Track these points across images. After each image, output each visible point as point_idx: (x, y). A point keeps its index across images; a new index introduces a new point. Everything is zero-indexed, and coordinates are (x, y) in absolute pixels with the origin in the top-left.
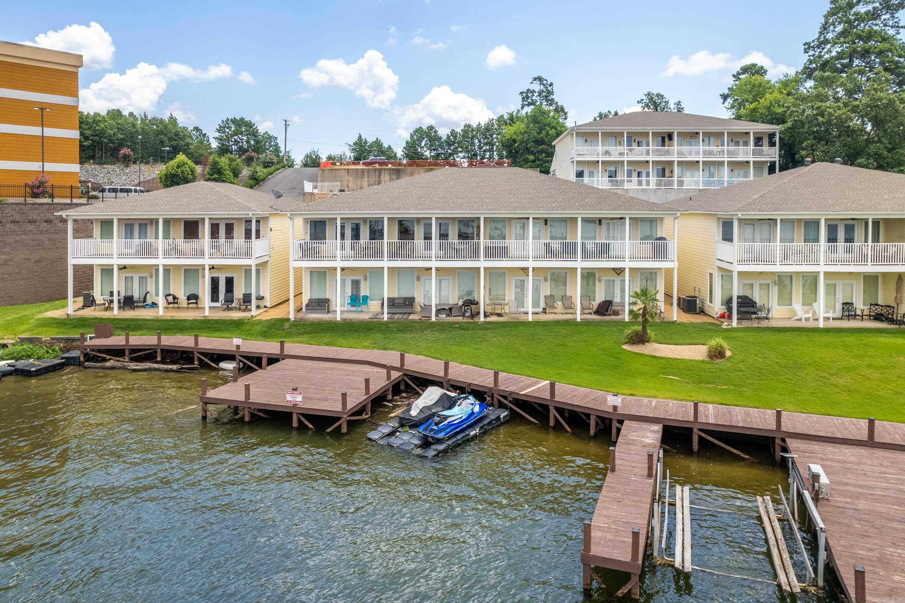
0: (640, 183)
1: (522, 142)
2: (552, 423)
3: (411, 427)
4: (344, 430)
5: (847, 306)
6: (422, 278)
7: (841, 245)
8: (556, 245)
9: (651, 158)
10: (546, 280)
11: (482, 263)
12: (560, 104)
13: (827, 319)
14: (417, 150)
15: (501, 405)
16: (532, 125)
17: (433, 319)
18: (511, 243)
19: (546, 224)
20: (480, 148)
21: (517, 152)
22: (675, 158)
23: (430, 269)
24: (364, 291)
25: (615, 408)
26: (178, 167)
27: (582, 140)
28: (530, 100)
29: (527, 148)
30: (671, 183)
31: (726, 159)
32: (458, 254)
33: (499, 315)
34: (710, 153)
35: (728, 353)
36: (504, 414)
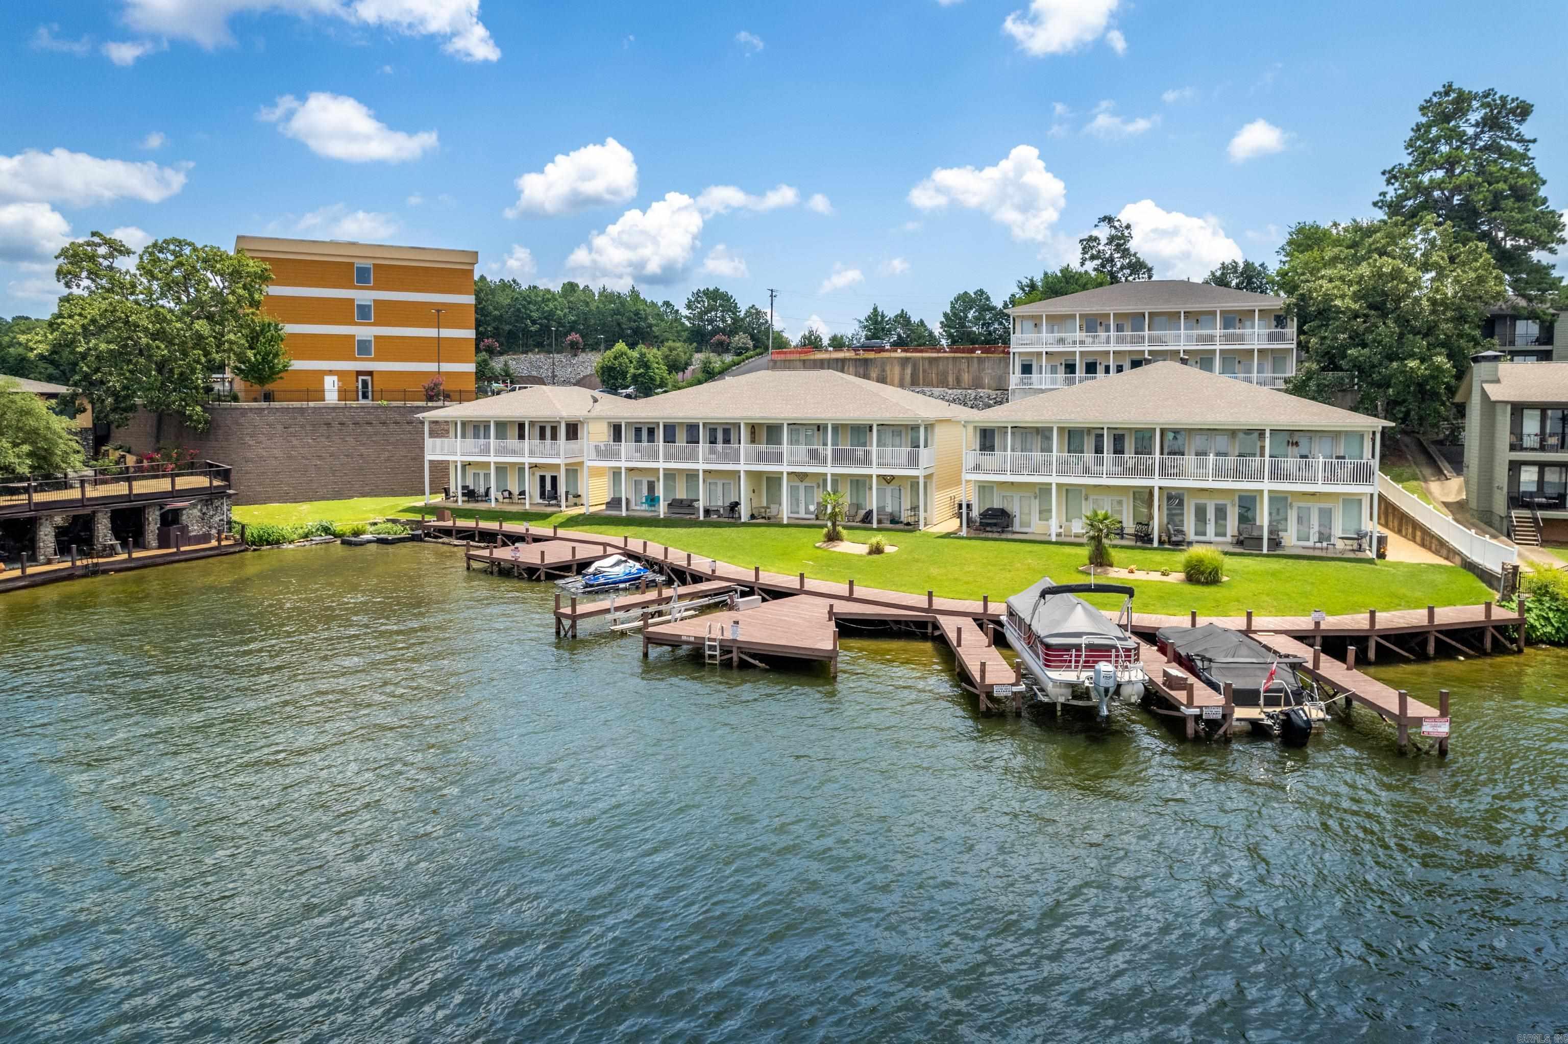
4: (543, 577)
9: (1127, 347)
10: (818, 486)
11: (742, 466)
17: (701, 518)
19: (819, 430)
23: (699, 471)
27: (1030, 324)
28: (1093, 252)
31: (1218, 348)
32: (724, 458)
33: (764, 518)
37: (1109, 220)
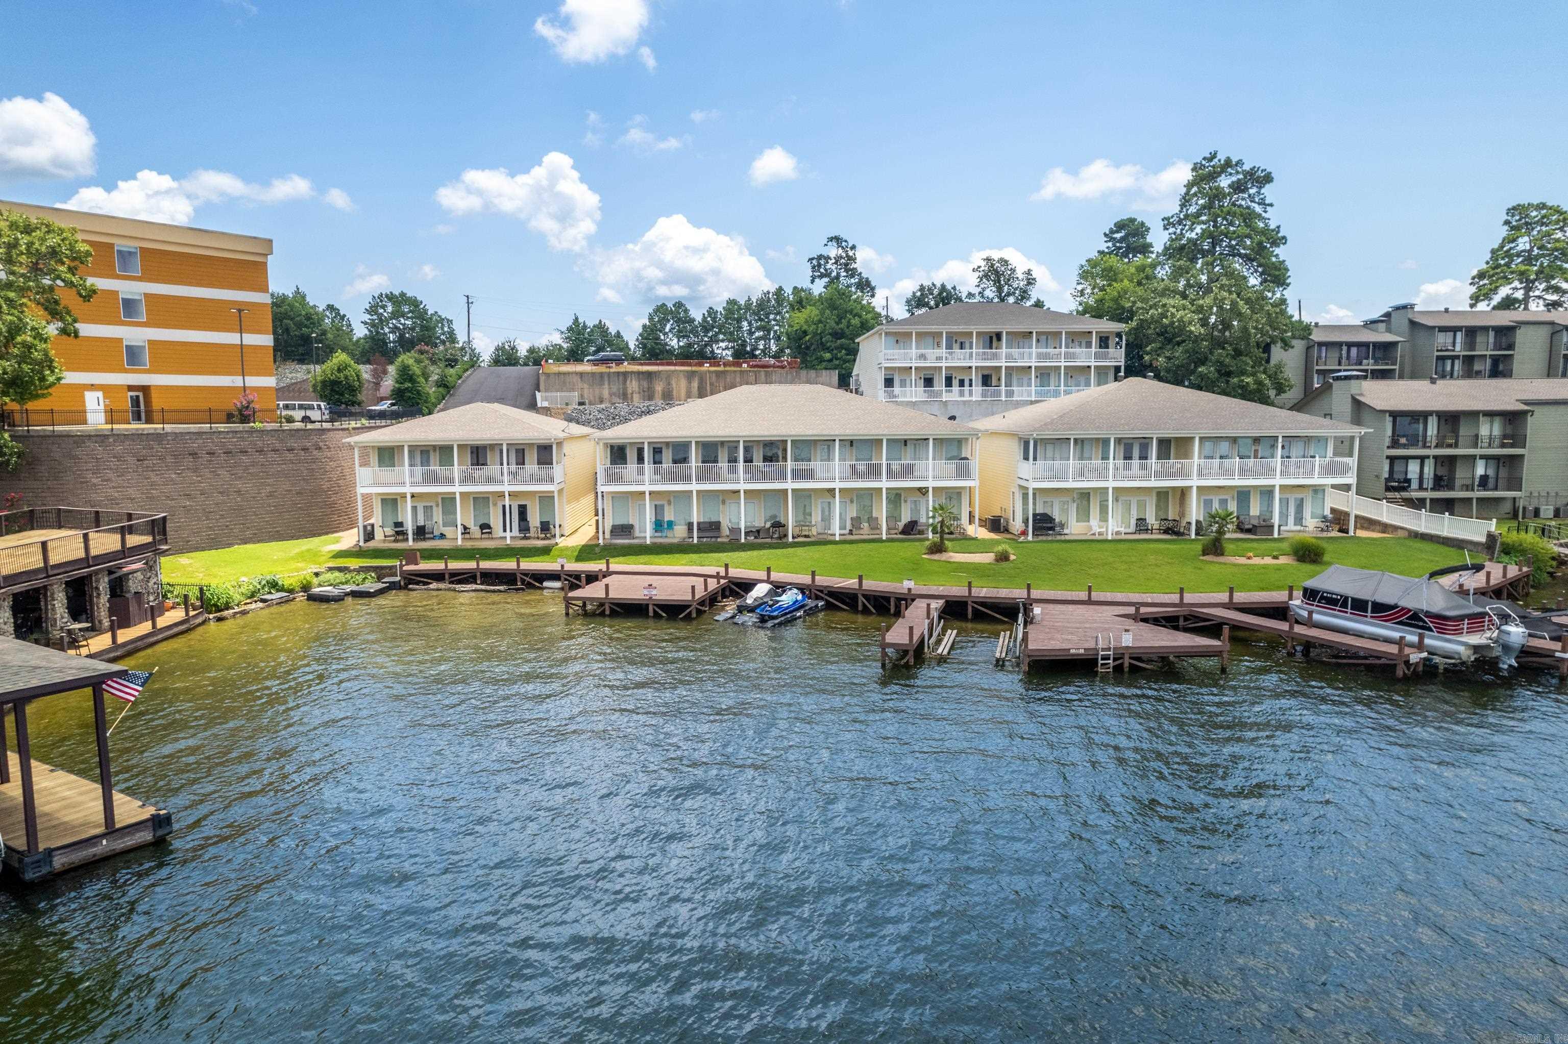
0: (962, 394)
1: (815, 334)
2: (860, 608)
3: (749, 612)
4: (694, 615)
5: (1141, 521)
6: (727, 502)
7: (1136, 462)
8: (861, 466)
9: (974, 364)
10: (852, 502)
11: (790, 485)
12: (864, 275)
13: (1118, 533)
14: (658, 338)
15: (817, 598)
16: (828, 312)
17: (743, 541)
18: (816, 465)
19: (851, 445)
20: (751, 333)
21: (807, 348)
22: (1003, 363)
23: (739, 491)
24: (668, 516)
25: (909, 590)
26: (339, 370)
27: (892, 340)
28: (822, 270)
29: (822, 343)
30: (999, 394)
31: (1063, 364)
32: (765, 477)
33: (806, 536)
34: (1046, 356)
35: (1012, 557)
36: (821, 604)
37: (837, 240)
